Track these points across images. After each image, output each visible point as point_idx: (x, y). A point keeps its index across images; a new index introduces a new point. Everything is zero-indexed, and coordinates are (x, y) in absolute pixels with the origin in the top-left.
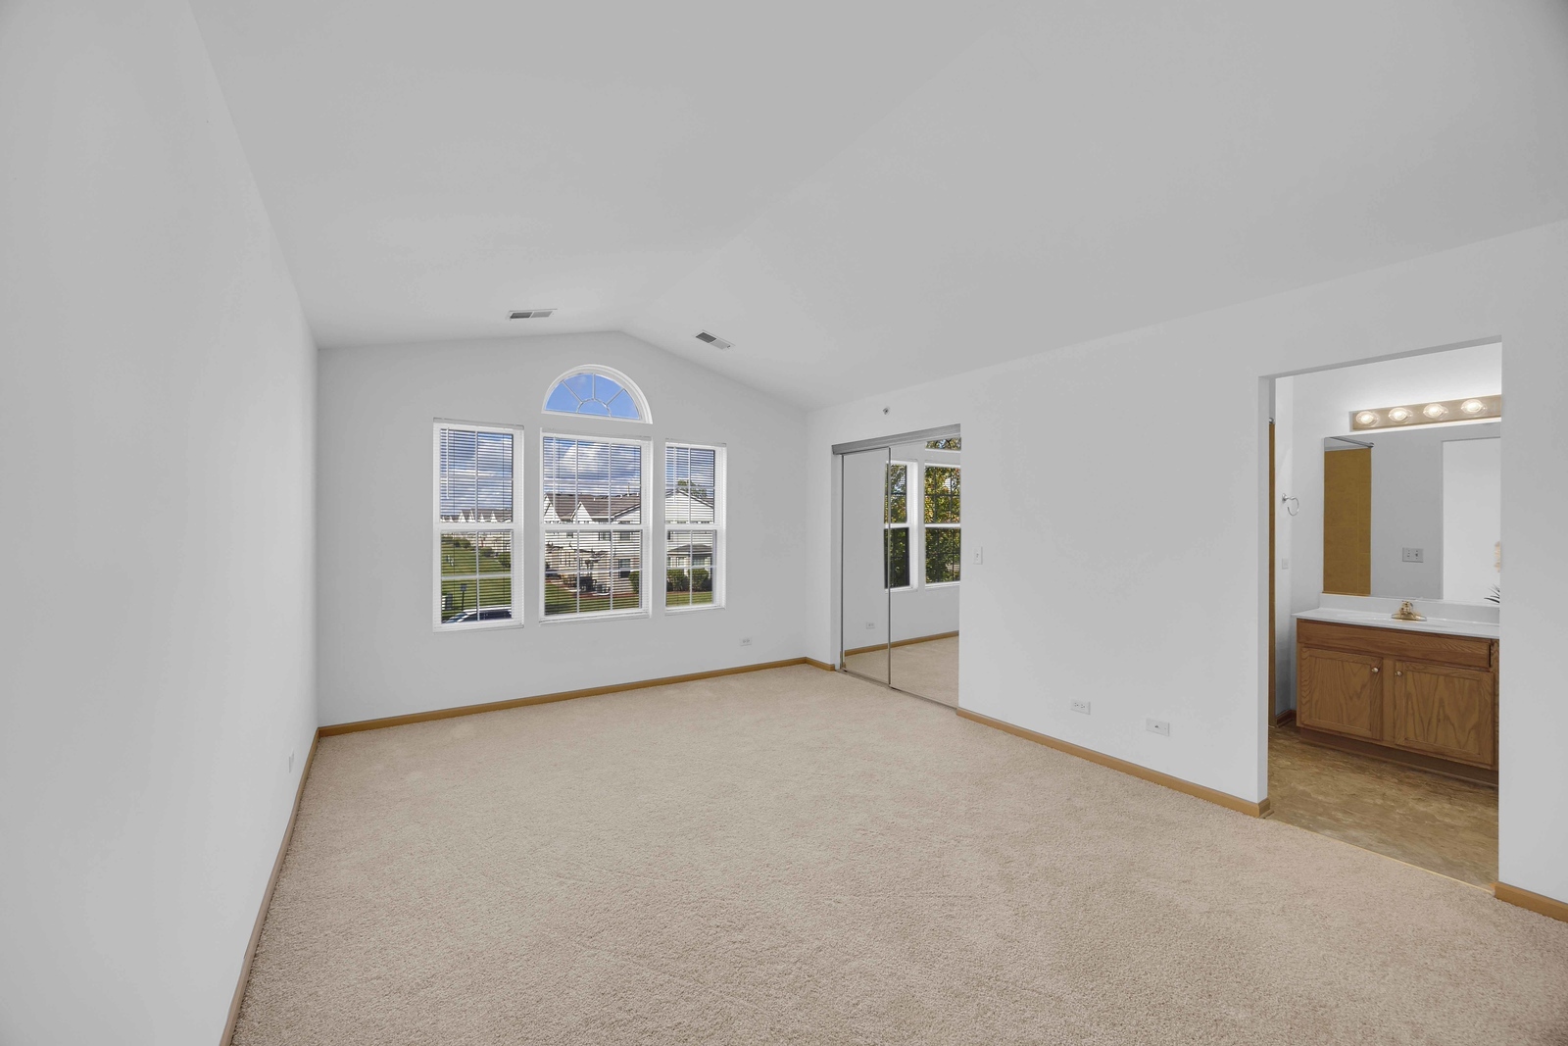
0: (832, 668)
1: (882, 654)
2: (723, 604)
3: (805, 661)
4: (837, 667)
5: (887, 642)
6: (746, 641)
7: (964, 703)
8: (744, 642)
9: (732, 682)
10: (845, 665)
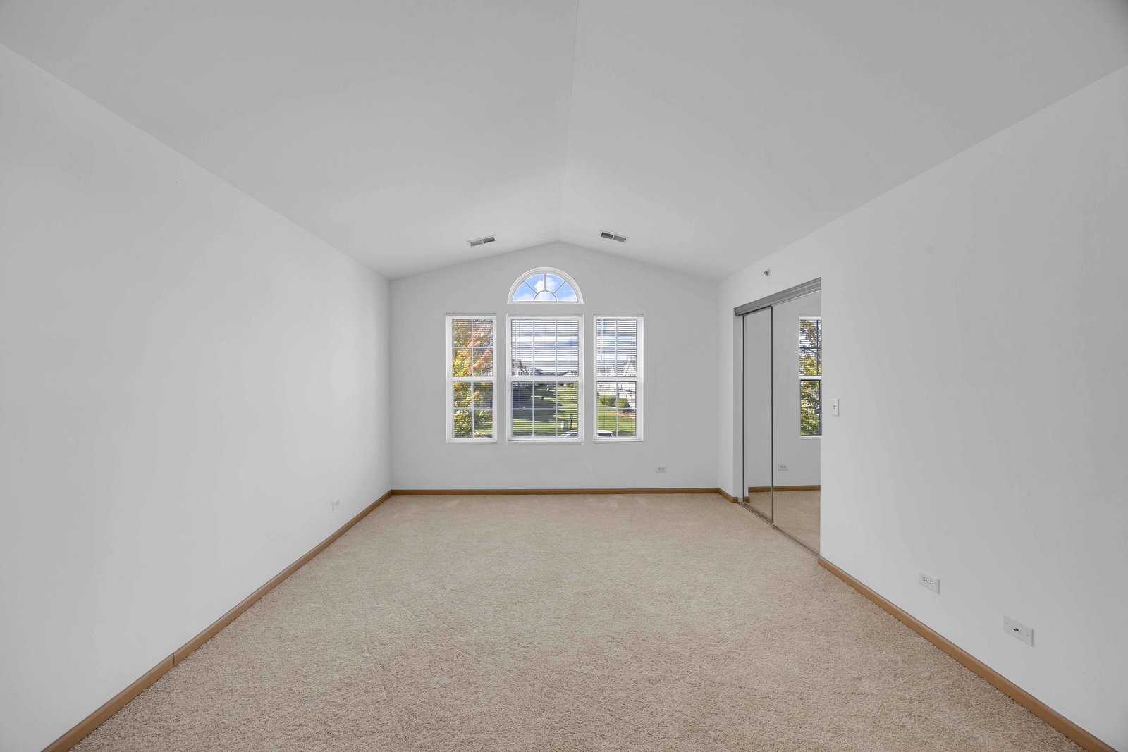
0: (735, 500)
1: (768, 495)
2: (642, 440)
3: (717, 491)
4: (741, 500)
5: (771, 486)
6: (662, 469)
7: (825, 553)
8: (660, 469)
9: (641, 500)
10: (746, 500)
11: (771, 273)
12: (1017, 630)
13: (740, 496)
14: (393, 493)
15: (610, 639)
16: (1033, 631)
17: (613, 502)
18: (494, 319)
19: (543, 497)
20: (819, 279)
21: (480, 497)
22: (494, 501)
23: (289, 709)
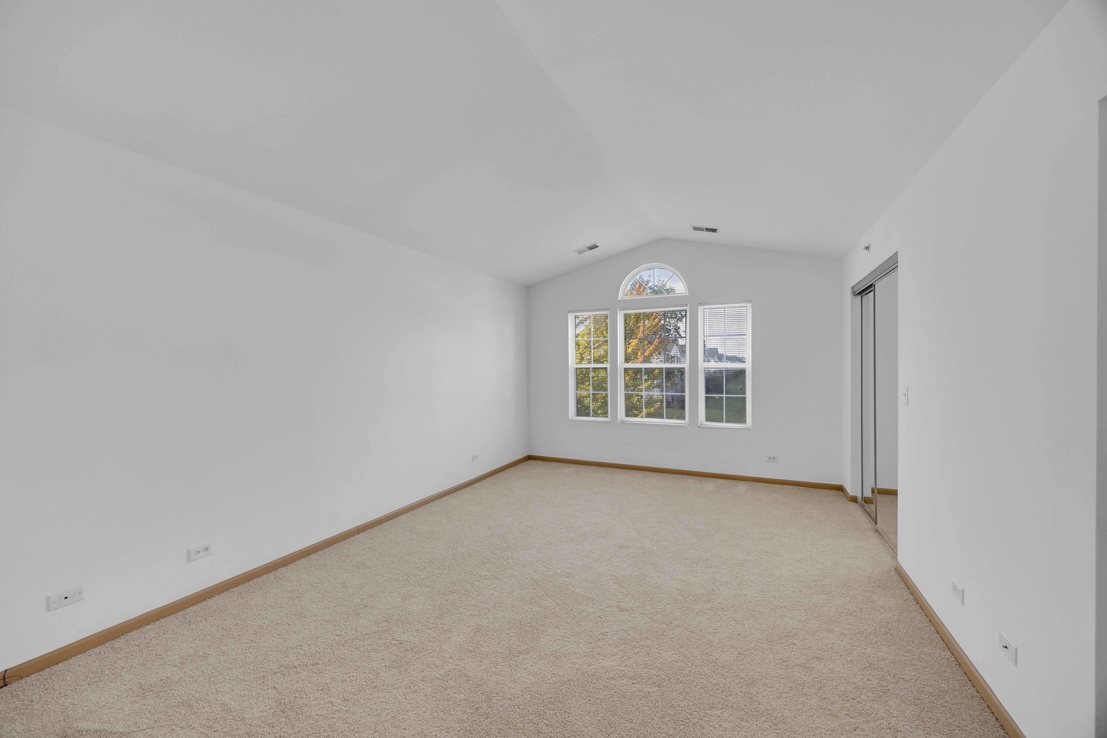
0: (854, 500)
3: (840, 489)
6: (772, 459)
8: (770, 458)
9: (742, 487)
10: (867, 501)
11: (871, 248)
12: (1006, 647)
13: (859, 495)
14: (530, 458)
15: (613, 578)
16: (1017, 649)
17: (711, 485)
18: (608, 312)
19: (649, 474)
20: (896, 254)
21: (594, 468)
22: (603, 473)
23: (396, 566)
